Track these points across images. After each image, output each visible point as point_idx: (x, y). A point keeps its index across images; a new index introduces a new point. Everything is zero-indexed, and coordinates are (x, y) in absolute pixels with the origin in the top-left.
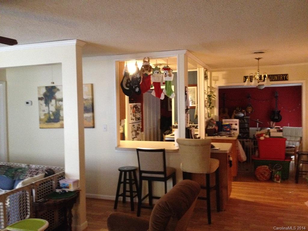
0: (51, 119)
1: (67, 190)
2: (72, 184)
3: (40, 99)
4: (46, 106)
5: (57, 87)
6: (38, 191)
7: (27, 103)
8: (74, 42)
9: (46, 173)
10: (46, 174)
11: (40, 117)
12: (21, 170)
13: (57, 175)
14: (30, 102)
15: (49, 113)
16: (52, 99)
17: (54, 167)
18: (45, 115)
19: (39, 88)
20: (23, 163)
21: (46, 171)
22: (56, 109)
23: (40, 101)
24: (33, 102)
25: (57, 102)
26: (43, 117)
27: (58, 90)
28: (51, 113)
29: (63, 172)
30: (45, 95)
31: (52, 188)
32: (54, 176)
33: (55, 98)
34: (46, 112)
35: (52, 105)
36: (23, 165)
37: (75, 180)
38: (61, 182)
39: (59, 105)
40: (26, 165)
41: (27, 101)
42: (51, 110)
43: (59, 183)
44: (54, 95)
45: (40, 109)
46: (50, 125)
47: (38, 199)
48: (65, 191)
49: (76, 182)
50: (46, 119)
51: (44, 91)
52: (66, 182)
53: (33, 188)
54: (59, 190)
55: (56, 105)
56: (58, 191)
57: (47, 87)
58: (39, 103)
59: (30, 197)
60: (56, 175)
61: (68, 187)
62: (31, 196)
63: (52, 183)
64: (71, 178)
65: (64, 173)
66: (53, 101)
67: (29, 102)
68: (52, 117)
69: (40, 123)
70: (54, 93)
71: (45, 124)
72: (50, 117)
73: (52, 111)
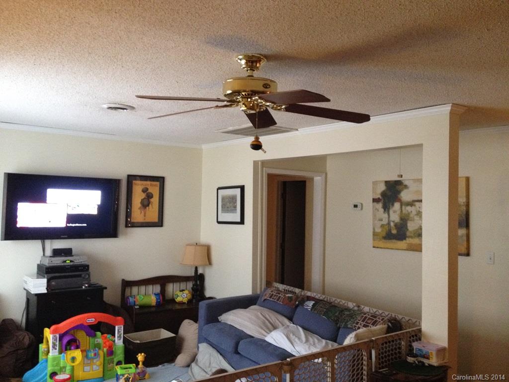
0: (392, 234)
1: (426, 362)
2: (434, 353)
3: (375, 200)
4: (384, 212)
5: (403, 181)
6: (379, 355)
7: (356, 206)
8: (447, 108)
9: (390, 324)
10: (389, 326)
11: (374, 229)
12: (348, 313)
13: (409, 332)
14: (360, 204)
15: (389, 224)
16: (396, 201)
17: (400, 317)
18: (382, 226)
19: (375, 183)
20: (350, 301)
21: (389, 321)
22: (401, 219)
23: (375, 204)
24: (364, 205)
25: (403, 207)
26: (378, 230)
27: (406, 187)
28: (392, 224)
29: (419, 328)
30: (383, 194)
31: (400, 353)
32: (404, 333)
33: (400, 200)
34: (385, 222)
35: (395, 212)
36: (351, 305)
37: (440, 347)
38: (416, 345)
39: (407, 212)
40: (354, 304)
41: (356, 204)
42: (393, 220)
43: (411, 346)
44: (399, 196)
45: (374, 216)
46: (390, 244)
47: (380, 369)
48: (423, 363)
49: (441, 351)
50: (384, 234)
51: (382, 188)
52: (424, 347)
53: (373, 348)
54: (412, 359)
55: (402, 211)
56: (410, 359)
57: (387, 182)
58: (373, 207)
59: (368, 361)
60: (406, 332)
61: (428, 358)
62: (370, 361)
63: (400, 344)
64: (432, 342)
65: (420, 330)
66: (397, 205)
67: (358, 204)
68: (394, 232)
69: (374, 240)
70: (399, 192)
71: (381, 242)
72: (390, 230)
73: (393, 222)
